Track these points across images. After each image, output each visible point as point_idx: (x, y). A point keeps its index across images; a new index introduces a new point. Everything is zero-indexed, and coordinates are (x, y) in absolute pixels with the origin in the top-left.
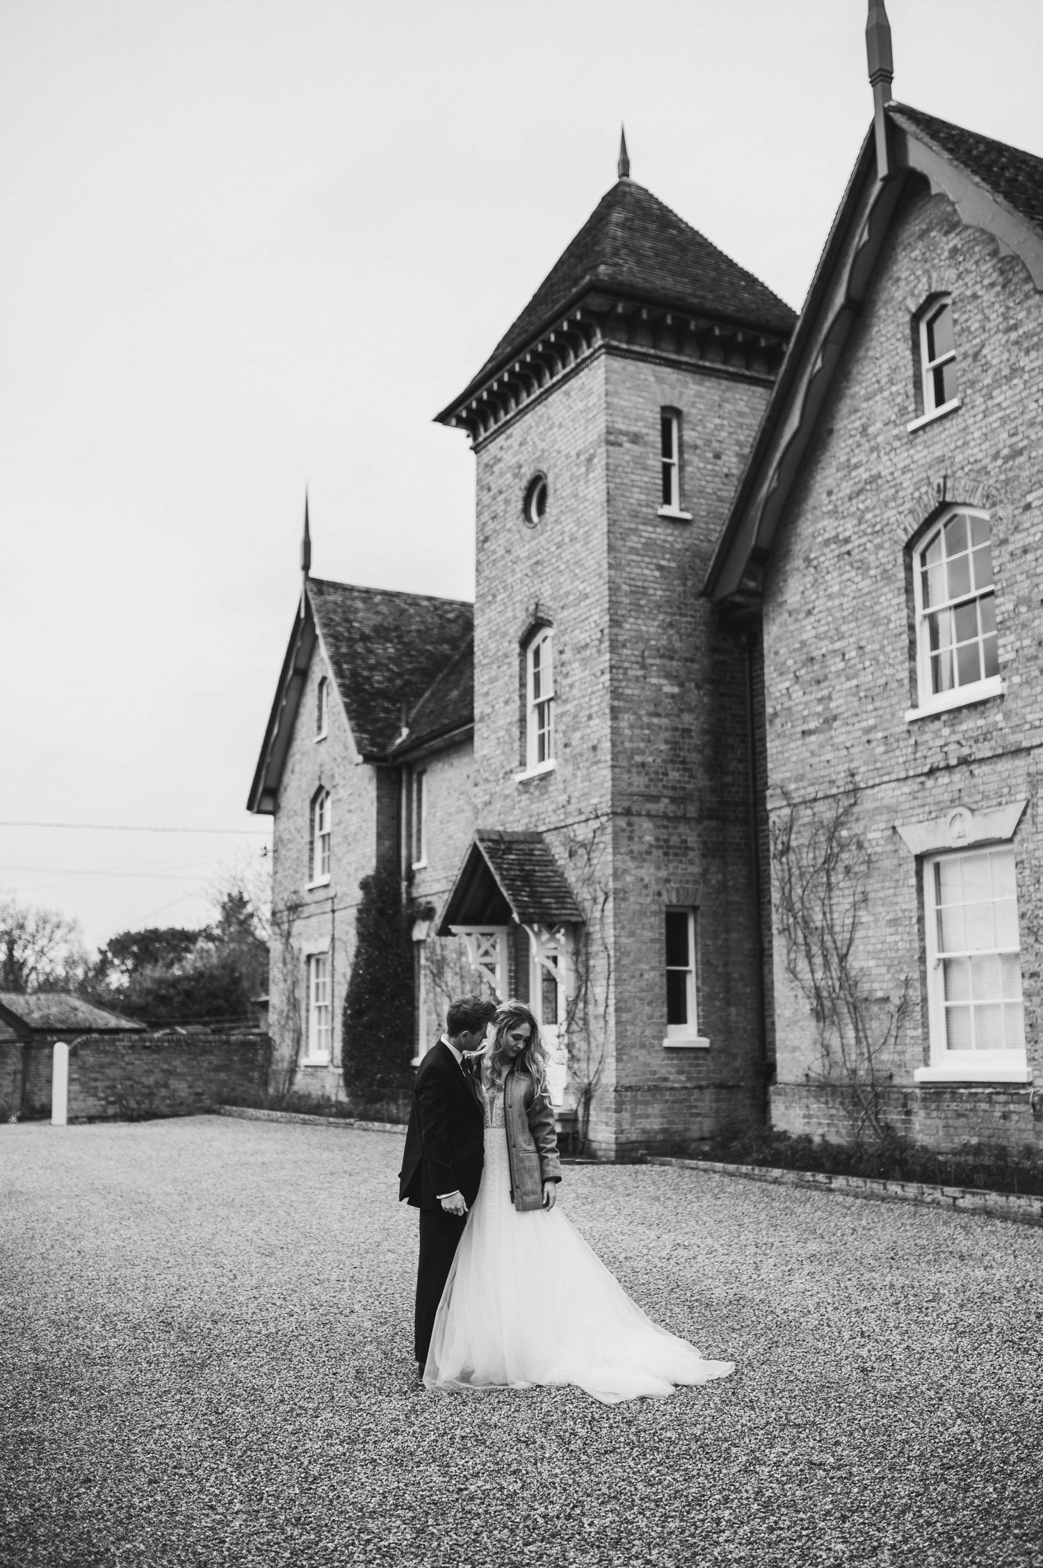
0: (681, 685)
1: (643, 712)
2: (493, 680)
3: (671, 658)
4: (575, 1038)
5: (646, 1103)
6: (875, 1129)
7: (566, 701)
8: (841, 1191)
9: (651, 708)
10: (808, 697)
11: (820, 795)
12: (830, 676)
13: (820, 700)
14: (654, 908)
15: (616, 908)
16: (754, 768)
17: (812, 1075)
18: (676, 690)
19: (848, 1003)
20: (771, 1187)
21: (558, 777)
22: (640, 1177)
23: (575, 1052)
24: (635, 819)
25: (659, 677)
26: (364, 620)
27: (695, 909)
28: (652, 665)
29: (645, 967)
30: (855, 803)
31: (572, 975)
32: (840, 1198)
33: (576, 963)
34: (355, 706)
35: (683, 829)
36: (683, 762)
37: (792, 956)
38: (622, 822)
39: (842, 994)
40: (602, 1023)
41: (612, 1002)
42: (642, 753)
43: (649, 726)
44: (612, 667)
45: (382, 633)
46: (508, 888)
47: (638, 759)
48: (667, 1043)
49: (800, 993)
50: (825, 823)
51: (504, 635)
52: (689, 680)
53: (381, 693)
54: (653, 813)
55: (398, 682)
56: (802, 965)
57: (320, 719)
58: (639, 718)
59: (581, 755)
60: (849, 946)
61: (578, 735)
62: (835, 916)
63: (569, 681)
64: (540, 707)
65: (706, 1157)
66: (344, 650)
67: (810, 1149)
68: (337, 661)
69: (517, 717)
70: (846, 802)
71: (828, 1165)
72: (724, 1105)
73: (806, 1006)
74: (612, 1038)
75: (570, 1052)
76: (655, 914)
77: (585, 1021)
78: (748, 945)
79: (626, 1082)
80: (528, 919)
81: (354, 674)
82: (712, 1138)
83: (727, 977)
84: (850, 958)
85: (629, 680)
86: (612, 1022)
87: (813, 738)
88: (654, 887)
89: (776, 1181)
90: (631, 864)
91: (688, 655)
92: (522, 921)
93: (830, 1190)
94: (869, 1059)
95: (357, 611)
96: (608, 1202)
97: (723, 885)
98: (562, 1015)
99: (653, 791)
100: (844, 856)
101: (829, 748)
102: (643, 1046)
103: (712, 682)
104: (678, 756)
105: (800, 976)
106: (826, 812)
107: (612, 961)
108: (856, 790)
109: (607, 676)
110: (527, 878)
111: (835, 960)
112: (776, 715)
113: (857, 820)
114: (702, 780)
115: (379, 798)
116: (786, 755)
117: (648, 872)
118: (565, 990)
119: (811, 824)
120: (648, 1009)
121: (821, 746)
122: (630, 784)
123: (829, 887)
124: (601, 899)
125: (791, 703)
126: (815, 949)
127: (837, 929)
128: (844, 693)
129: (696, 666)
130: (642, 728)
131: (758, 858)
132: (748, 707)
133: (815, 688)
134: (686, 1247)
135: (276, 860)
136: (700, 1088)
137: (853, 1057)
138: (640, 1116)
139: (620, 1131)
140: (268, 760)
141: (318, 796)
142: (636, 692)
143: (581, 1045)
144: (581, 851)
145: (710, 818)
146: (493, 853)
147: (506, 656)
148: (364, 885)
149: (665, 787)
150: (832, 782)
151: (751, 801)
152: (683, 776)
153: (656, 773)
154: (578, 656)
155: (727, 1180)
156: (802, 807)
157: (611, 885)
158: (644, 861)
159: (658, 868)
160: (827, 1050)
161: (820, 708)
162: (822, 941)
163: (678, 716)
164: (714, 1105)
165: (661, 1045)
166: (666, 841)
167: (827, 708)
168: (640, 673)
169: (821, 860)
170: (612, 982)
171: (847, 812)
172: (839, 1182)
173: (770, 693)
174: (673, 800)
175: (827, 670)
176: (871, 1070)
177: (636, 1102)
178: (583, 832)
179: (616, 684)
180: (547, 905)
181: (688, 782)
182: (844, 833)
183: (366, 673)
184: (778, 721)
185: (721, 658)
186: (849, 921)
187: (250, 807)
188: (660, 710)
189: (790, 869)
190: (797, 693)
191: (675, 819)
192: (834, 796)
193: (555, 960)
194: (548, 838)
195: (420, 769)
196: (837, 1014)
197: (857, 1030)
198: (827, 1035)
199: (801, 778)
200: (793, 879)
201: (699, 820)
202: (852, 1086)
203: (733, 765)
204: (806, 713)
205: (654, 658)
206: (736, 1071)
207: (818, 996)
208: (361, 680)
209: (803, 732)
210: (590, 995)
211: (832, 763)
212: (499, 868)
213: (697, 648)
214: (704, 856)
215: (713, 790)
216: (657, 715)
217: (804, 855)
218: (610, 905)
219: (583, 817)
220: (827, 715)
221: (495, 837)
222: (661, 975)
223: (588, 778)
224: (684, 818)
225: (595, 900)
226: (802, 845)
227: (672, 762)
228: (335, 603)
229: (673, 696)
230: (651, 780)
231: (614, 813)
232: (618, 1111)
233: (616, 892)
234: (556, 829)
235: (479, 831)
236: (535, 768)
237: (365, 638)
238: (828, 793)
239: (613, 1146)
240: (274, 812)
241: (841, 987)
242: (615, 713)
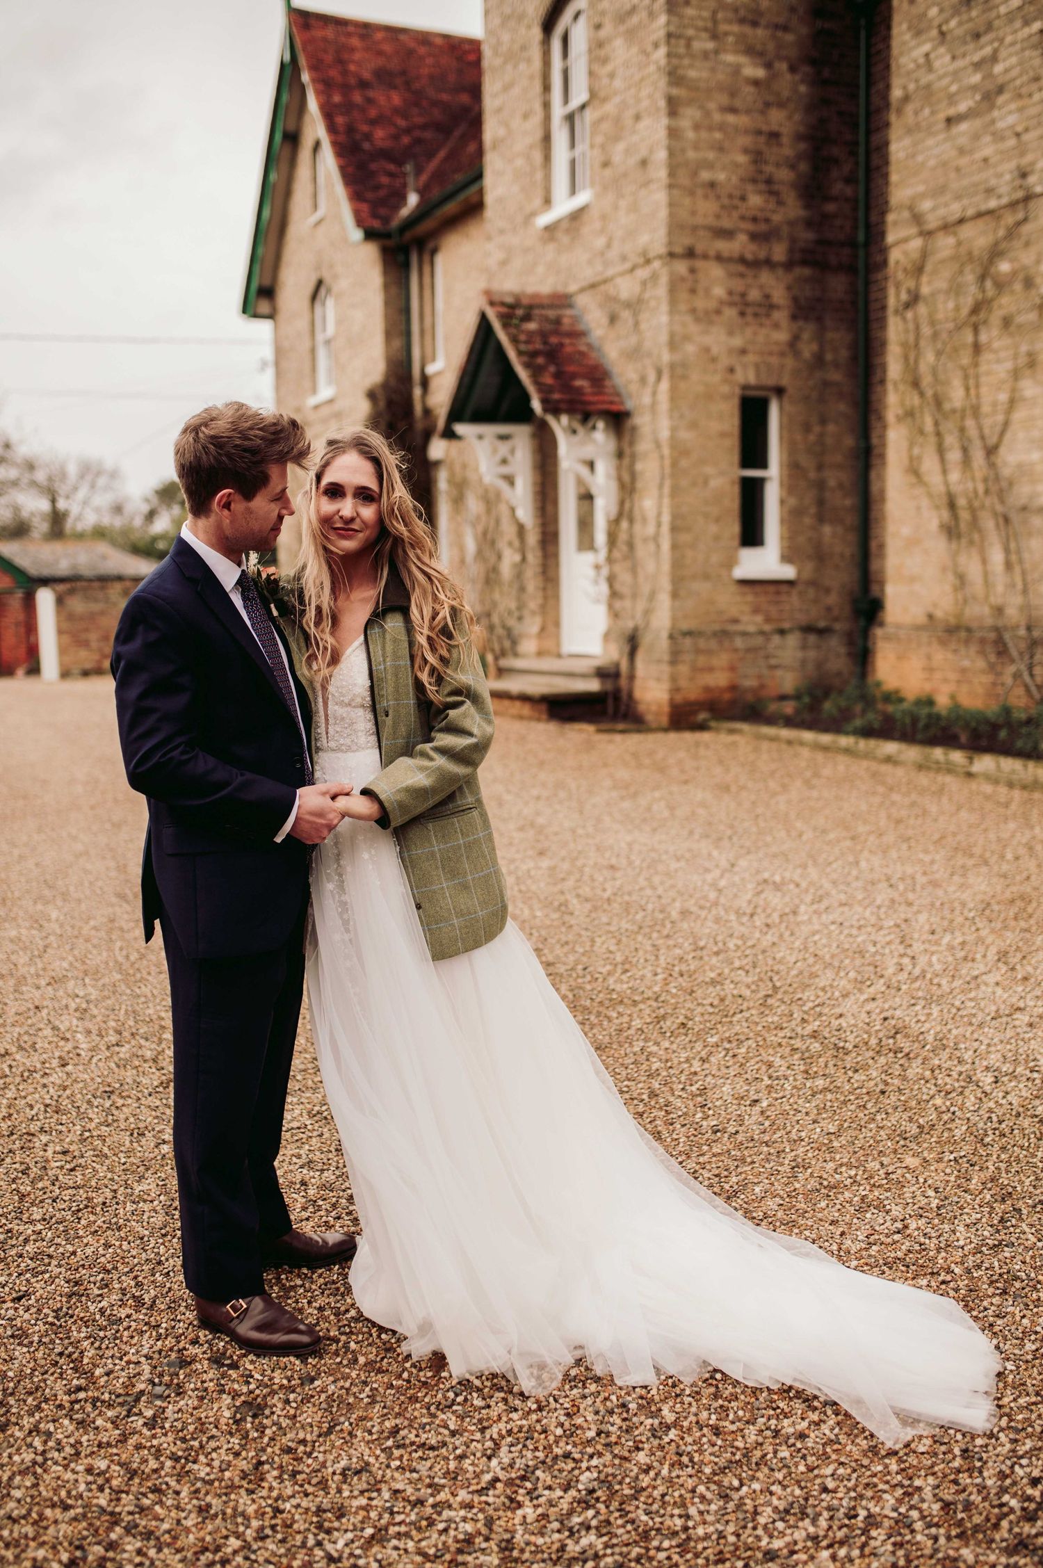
0: (768, 66)
1: (712, 106)
2: (507, 88)
3: (755, 24)
4: (618, 568)
5: (709, 652)
6: (1026, 687)
7: (605, 100)
8: (988, 778)
9: (724, 99)
10: (960, 63)
11: (970, 212)
12: (996, 23)
13: (977, 66)
14: (725, 389)
15: (673, 390)
16: (868, 191)
17: (939, 614)
18: (760, 73)
19: (995, 514)
20: (885, 768)
21: (595, 213)
22: (702, 751)
23: (618, 587)
24: (699, 264)
25: (736, 52)
26: (363, 64)
27: (780, 391)
28: (726, 34)
29: (709, 470)
30: (1025, 220)
31: (613, 486)
32: (988, 788)
33: (619, 468)
34: (350, 170)
35: (766, 277)
36: (769, 181)
37: (916, 451)
38: (681, 267)
39: (988, 502)
40: (652, 547)
41: (666, 518)
42: (710, 166)
43: (722, 127)
44: (669, 36)
45: (384, 77)
46: (527, 366)
47: (705, 175)
48: (740, 572)
49: (925, 502)
50: (976, 253)
51: (521, 17)
52: (780, 58)
53: (385, 154)
54: (726, 254)
55: (406, 140)
56: (930, 464)
57: (315, 195)
58: (707, 114)
59: (625, 175)
60: (1002, 434)
61: (621, 147)
62: (984, 390)
63: (609, 68)
64: (570, 118)
65: (789, 722)
66: (337, 99)
67: (938, 717)
68: (329, 115)
69: (539, 134)
70: (1010, 219)
71: (963, 738)
72: (812, 654)
73: (933, 520)
74: (666, 567)
75: (611, 586)
76: (726, 398)
77: (631, 545)
78: (849, 441)
79: (685, 626)
80: (554, 408)
81: (350, 129)
82: (797, 697)
83: (821, 485)
84: (1003, 450)
85: (692, 56)
86: (666, 545)
87: (964, 126)
88: (725, 361)
89: (889, 759)
90: (693, 328)
91: (781, 20)
92: (545, 410)
93: (970, 775)
94: (1025, 591)
95: (353, 50)
96: (657, 794)
97: (819, 361)
98: (601, 537)
99: (726, 223)
100: (1005, 300)
101: (988, 138)
102: (706, 577)
103: (813, 62)
104: (761, 172)
105: (926, 479)
106: (978, 237)
107: (667, 462)
108: (1028, 198)
109: (662, 51)
110: (553, 354)
111: (978, 456)
112: (906, 99)
113: (1027, 244)
114: (793, 209)
115: (386, 286)
116: (920, 158)
117: (719, 340)
118: (604, 508)
119: (954, 258)
120: (713, 528)
121: (976, 137)
122: (694, 213)
123: (977, 348)
124: (652, 377)
125: (931, 77)
126: (951, 440)
127: (986, 409)
128: (1018, 46)
129: (790, 38)
130: (710, 129)
131: (867, 322)
132: (862, 101)
133: (971, 46)
134: (777, 887)
135: (279, 374)
136: (782, 632)
137: (1000, 588)
138: (702, 670)
139: (675, 690)
140: (260, 251)
141: (318, 290)
142: (705, 74)
143: (624, 578)
144: (626, 314)
145: (804, 263)
146: (506, 319)
147: (524, 48)
148: (372, 395)
149: (743, 218)
150: (989, 191)
151: (861, 237)
152: (767, 201)
153: (731, 196)
154: (622, 28)
155: (820, 756)
156: (941, 234)
157: (666, 357)
158: (711, 323)
159: (731, 333)
160: (961, 580)
161: (976, 78)
162: (962, 430)
163: (763, 112)
164: (799, 654)
165: (730, 575)
166: (743, 295)
167: (989, 76)
168: (710, 45)
169: (965, 311)
170: (666, 490)
171: (1011, 233)
172: (985, 763)
173: (899, 67)
174: (754, 237)
175: (993, 14)
176: (1026, 608)
177: (698, 651)
178: (626, 288)
179: (675, 61)
180: (579, 390)
181: (774, 212)
182: (1004, 267)
183: (365, 128)
184: (909, 109)
185: (827, 25)
186: (1003, 397)
187: (244, 311)
188: (738, 103)
189: (917, 328)
190: (942, 61)
191: (754, 265)
192: (990, 212)
193: (591, 465)
194: (582, 301)
195: (431, 245)
196: (980, 531)
197: (1007, 551)
198: (962, 559)
199: (940, 191)
200: (922, 343)
201: (789, 265)
202: (996, 629)
203: (838, 188)
204: (954, 88)
205: (730, 22)
206: (829, 609)
207: (952, 505)
208: (358, 137)
209: (949, 121)
210: (637, 513)
211: (992, 161)
212: (514, 340)
213: (793, 10)
214: (794, 317)
215: (809, 224)
216: (733, 110)
217: (940, 306)
218: (664, 385)
219: (628, 265)
220: (990, 86)
221: (509, 300)
222: (733, 483)
223: (634, 208)
224: (768, 263)
225: (643, 380)
226: (939, 291)
227: (754, 181)
228: (325, 40)
229: (756, 83)
230: (723, 207)
231: (672, 255)
232: (673, 662)
233: (672, 367)
234: (593, 286)
235: (488, 293)
236: (563, 206)
237: (363, 85)
238: (983, 207)
239: (666, 709)
240: (271, 316)
241: (987, 492)
242: (673, 108)
